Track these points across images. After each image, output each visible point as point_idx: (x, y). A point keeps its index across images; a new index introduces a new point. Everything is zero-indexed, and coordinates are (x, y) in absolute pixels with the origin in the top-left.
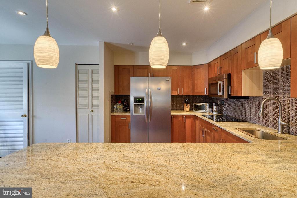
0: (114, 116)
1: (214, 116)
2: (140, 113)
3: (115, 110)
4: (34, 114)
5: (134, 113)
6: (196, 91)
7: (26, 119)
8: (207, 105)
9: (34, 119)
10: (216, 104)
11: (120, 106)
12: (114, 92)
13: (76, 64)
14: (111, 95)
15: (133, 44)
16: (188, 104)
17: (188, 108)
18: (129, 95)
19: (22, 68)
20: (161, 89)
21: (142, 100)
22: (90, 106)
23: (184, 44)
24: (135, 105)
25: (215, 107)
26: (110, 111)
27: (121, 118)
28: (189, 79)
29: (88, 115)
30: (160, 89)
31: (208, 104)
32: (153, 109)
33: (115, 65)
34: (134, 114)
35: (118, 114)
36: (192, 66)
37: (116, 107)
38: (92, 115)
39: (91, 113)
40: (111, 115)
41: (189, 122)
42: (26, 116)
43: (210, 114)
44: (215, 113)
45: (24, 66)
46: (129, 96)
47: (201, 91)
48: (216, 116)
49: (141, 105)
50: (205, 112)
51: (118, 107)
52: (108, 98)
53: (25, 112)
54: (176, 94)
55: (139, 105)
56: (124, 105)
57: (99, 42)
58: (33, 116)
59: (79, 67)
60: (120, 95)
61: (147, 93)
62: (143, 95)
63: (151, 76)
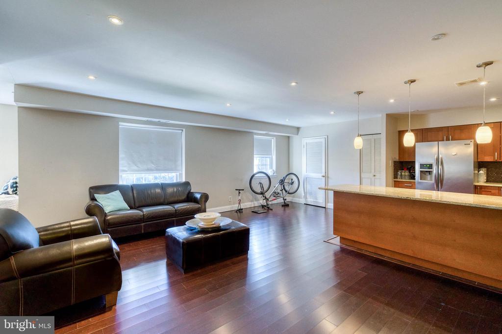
0: (398, 183)
2: (428, 180)
3: (399, 177)
4: (329, 175)
5: (420, 180)
7: (324, 178)
11: (406, 173)
12: (398, 158)
13: (361, 135)
14: (394, 161)
18: (414, 162)
19: (322, 142)
21: (431, 166)
22: (373, 171)
24: (421, 171)
26: (393, 177)
27: (405, 185)
29: (371, 179)
30: (456, 155)
33: (399, 131)
35: (401, 180)
37: (400, 174)
38: (375, 178)
39: (373, 177)
40: (395, 181)
42: (324, 176)
45: (323, 140)
49: (430, 171)
51: (403, 174)
52: (391, 164)
53: (324, 174)
55: (426, 171)
56: (410, 172)
57: (381, 115)
58: (329, 177)
60: (406, 162)
61: (438, 159)
62: (432, 161)
63: (448, 139)
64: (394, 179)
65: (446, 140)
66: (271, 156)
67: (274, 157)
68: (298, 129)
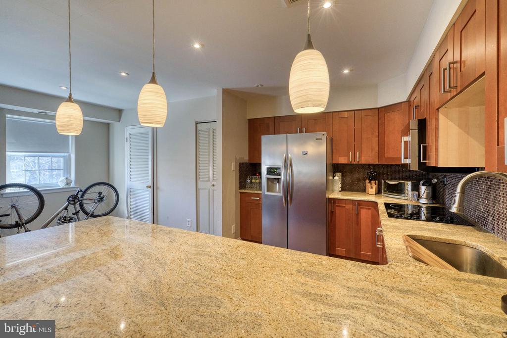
0: (243, 195)
1: (422, 207)
2: (276, 192)
3: (248, 185)
4: (158, 185)
5: (267, 191)
6: (387, 155)
7: (150, 190)
8: (409, 185)
9: (158, 191)
10: (428, 183)
12: (247, 158)
13: (197, 123)
14: (240, 163)
15: (262, 85)
16: (373, 182)
17: (372, 188)
19: (148, 133)
20: (308, 153)
23: (346, 71)
24: (267, 178)
25: (423, 189)
26: (238, 186)
27: (253, 198)
28: (373, 134)
29: (209, 190)
30: (306, 154)
31: (410, 183)
32: (295, 188)
33: (249, 120)
34: (267, 193)
35: (248, 191)
36: (378, 108)
37: (249, 181)
39: (212, 187)
40: (241, 193)
41: (365, 214)
42: (150, 187)
43: (415, 203)
44: (423, 201)
45: (150, 130)
46: (260, 165)
47: (395, 156)
48: (428, 208)
49: (277, 179)
50: (404, 198)
52: (233, 167)
53: (150, 184)
54: (347, 163)
55: (275, 179)
57: (216, 90)
58: (157, 188)
59: (200, 126)
61: (286, 161)
62: (279, 163)
63: (301, 132)
64: (240, 189)
65: (300, 133)
66: (67, 154)
67: (73, 156)
68: (120, 111)
